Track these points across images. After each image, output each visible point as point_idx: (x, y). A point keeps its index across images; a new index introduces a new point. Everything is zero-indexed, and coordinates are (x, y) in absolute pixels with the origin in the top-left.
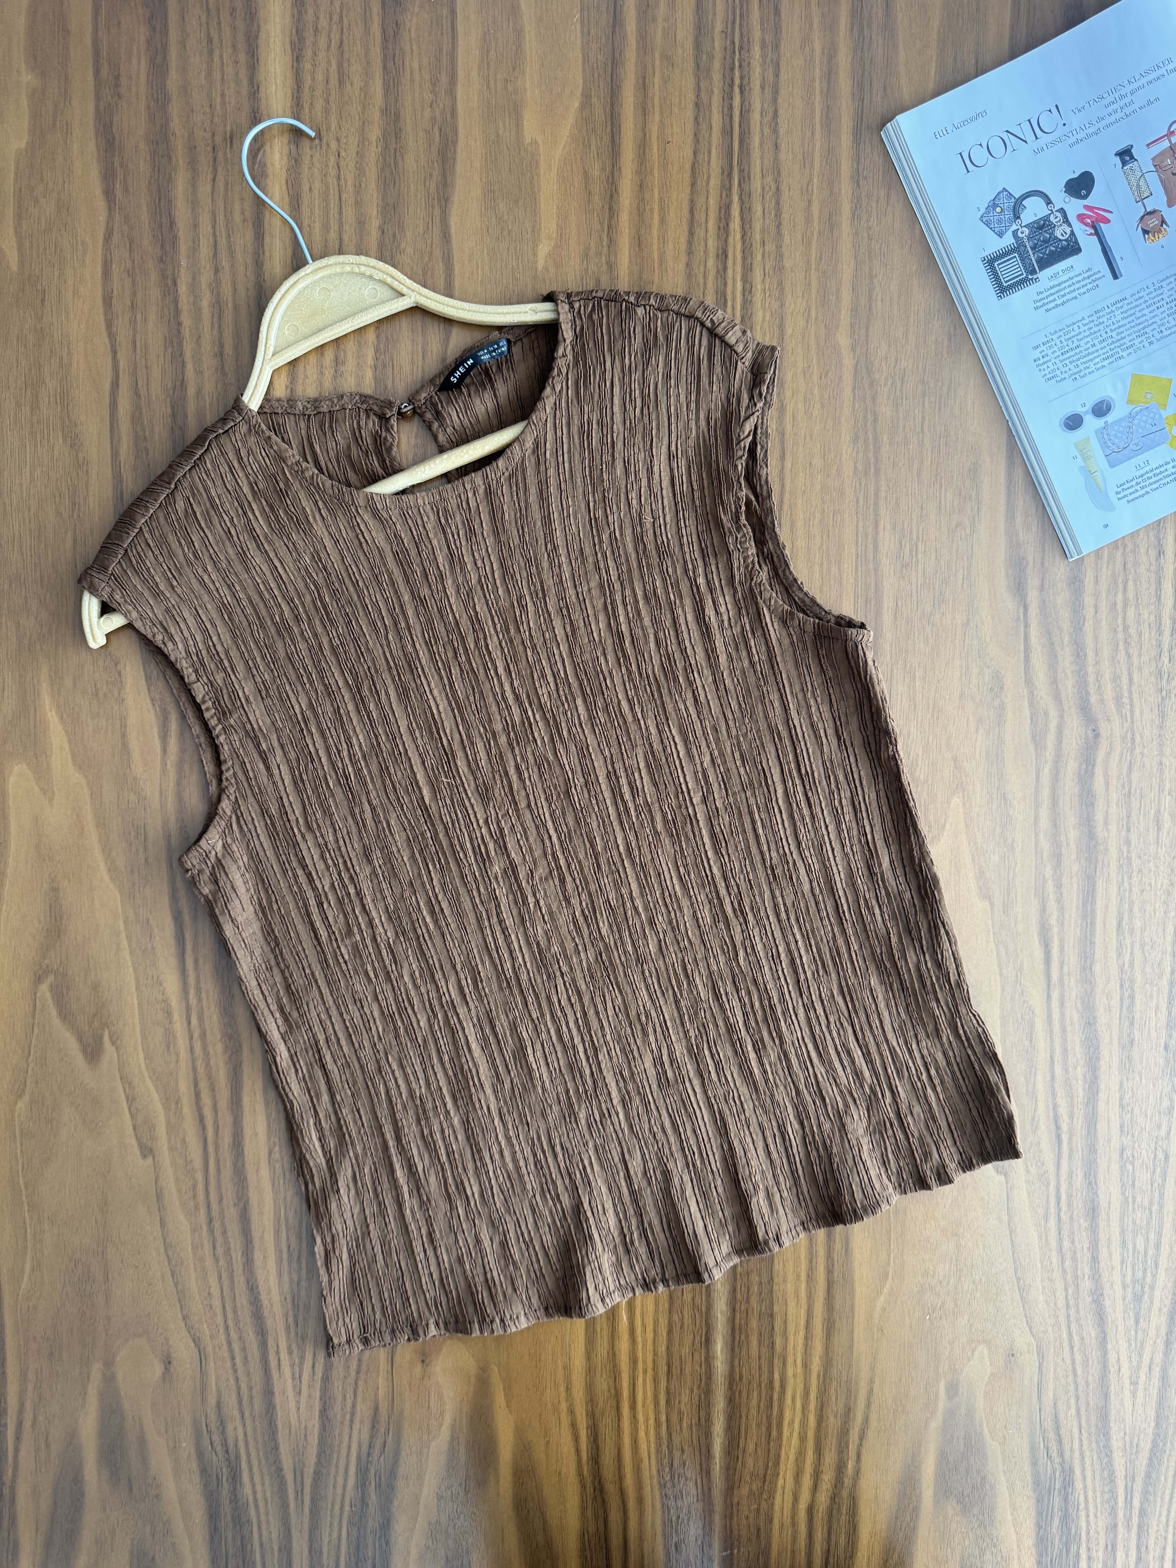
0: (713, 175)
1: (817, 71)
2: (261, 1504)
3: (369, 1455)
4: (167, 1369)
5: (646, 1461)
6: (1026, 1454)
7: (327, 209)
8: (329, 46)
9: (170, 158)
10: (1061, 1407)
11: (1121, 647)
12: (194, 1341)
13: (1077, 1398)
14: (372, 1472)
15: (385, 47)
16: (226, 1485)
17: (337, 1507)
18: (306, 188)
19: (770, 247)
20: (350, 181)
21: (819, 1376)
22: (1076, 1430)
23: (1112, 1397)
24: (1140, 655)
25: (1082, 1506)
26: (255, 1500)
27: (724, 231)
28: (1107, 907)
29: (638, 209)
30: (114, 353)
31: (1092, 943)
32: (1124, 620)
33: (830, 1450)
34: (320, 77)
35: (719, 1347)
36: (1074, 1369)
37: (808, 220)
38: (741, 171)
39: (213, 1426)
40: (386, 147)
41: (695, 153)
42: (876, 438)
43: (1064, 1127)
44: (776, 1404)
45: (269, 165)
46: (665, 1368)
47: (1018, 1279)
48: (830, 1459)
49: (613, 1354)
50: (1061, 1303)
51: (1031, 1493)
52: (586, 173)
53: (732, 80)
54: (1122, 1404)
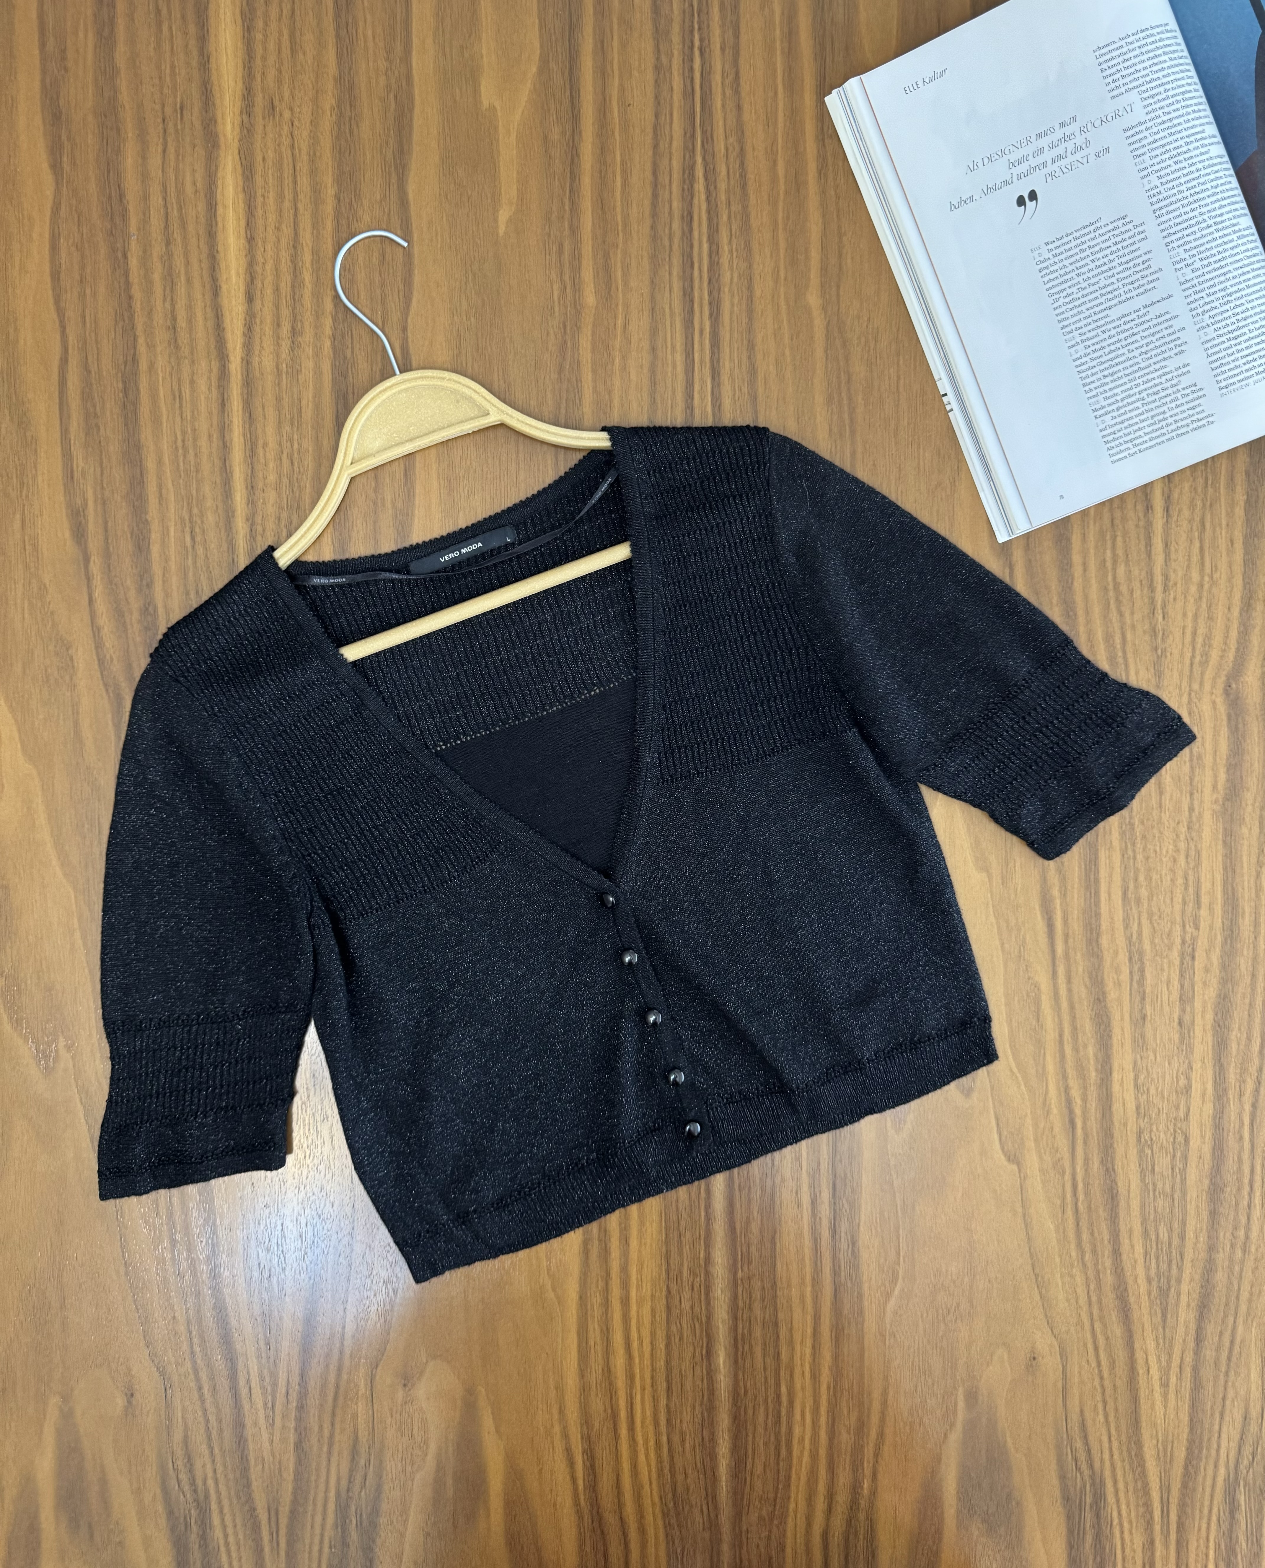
0: (675, 136)
1: (778, 32)
2: (233, 1548)
3: (348, 1490)
4: (129, 1402)
5: (647, 1487)
6: (1053, 1466)
7: (281, 179)
8: (281, 16)
9: (118, 130)
10: (1088, 1415)
11: (1113, 606)
12: (159, 1371)
13: (1105, 1403)
14: (353, 1508)
15: (337, 16)
16: (194, 1528)
17: (316, 1548)
18: (259, 158)
19: (736, 207)
20: (305, 149)
21: (829, 1388)
22: (1105, 1439)
23: (1142, 1401)
24: (1132, 613)
25: (1116, 1521)
26: (227, 1544)
27: (688, 194)
28: (1111, 876)
29: (600, 171)
30: (63, 328)
31: (1098, 915)
32: (1114, 578)
33: (844, 1469)
34: (272, 46)
35: (721, 1359)
36: (1100, 1371)
37: (774, 180)
38: (704, 132)
39: (180, 1464)
40: (341, 115)
41: (657, 116)
42: (850, 399)
43: (1078, 1111)
44: (784, 1419)
45: (221, 136)
46: (664, 1385)
47: (1036, 1276)
48: (844, 1478)
49: (608, 1371)
50: (1083, 1300)
51: (1061, 1509)
52: (545, 137)
53: (692, 42)
54: (1153, 1408)
